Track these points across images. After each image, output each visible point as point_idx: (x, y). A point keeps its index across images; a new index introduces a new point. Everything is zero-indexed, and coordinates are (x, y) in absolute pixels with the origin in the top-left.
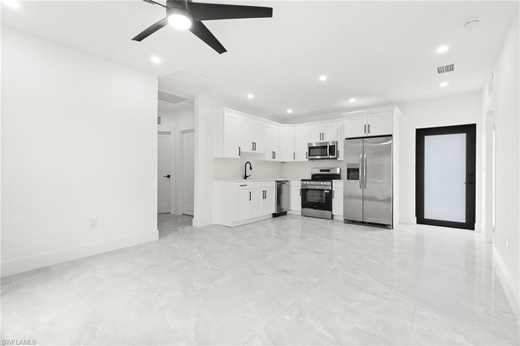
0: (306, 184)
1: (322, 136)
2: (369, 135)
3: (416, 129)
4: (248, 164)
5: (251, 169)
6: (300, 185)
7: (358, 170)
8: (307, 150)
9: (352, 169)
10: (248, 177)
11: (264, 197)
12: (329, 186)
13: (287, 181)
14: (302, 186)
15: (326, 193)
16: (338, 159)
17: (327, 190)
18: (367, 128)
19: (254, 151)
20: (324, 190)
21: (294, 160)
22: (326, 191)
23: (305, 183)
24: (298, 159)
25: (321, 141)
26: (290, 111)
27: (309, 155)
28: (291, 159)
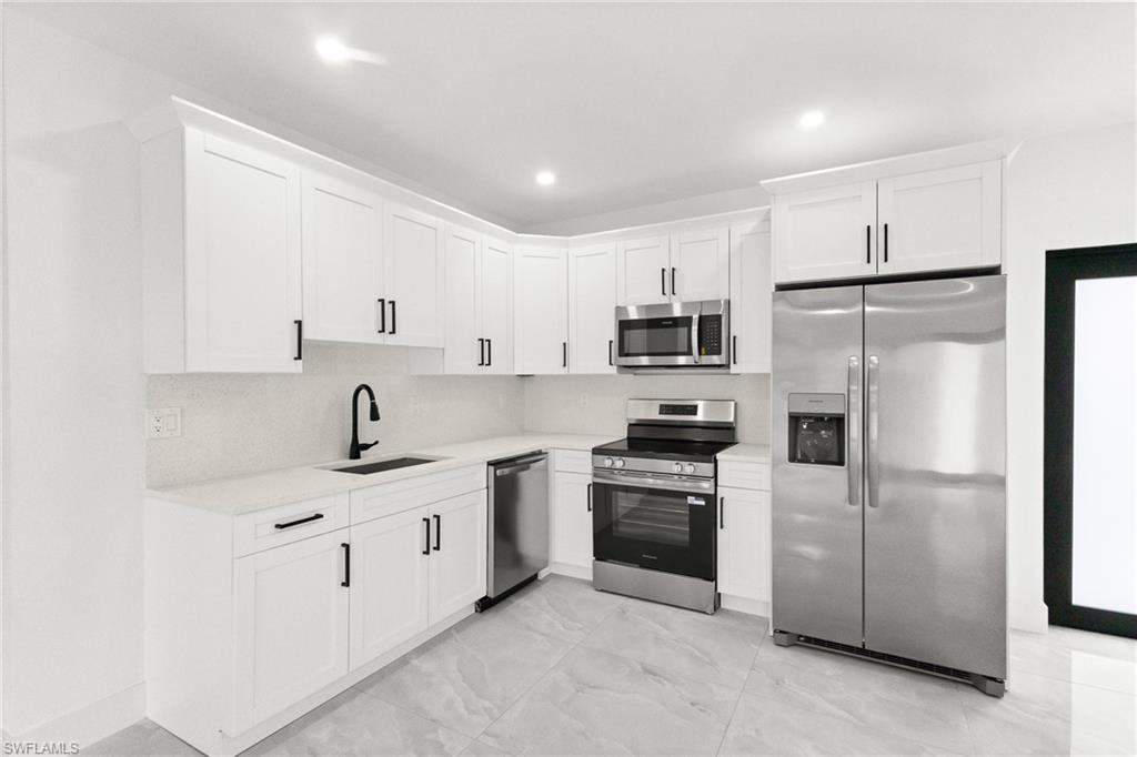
0: (611, 469)
1: (669, 279)
2: (886, 270)
3: (1048, 253)
4: (364, 393)
5: (375, 416)
6: (589, 469)
7: (838, 423)
8: (611, 333)
9: (807, 416)
10: (366, 447)
11: (432, 544)
12: (706, 478)
13: (540, 453)
14: (595, 475)
15: (692, 507)
16: (734, 369)
17: (697, 496)
18: (878, 238)
19: (388, 339)
20: (684, 495)
21: (563, 371)
22: (691, 500)
23: (608, 463)
24: (578, 366)
25: (664, 300)
26: (546, 179)
27: (622, 353)
28: (552, 366)
